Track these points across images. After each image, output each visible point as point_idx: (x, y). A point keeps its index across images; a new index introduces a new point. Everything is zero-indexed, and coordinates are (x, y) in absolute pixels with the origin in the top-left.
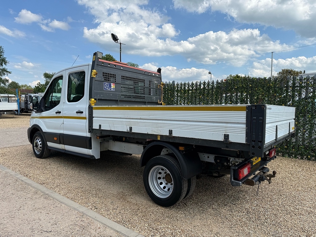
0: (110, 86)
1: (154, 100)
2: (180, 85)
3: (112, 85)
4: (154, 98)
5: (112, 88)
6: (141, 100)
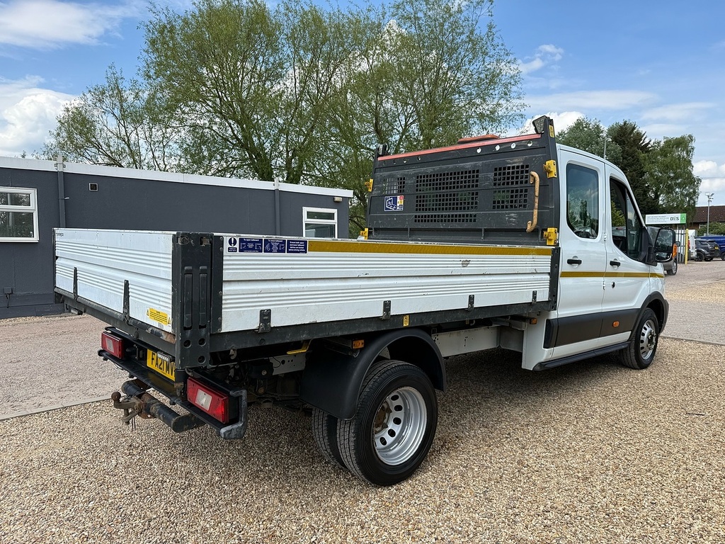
0: (395, 202)
1: (511, 222)
3: (398, 200)
4: (510, 217)
5: (398, 205)
6: (465, 225)
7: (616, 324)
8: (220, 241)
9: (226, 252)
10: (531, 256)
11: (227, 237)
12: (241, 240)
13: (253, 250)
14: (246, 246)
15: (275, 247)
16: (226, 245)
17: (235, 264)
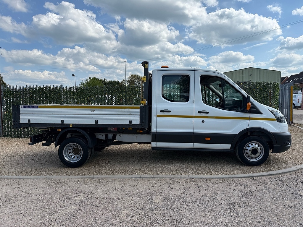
2: (69, 88)
7: (209, 139)
8: (19, 106)
9: (20, 108)
10: (127, 109)
11: (20, 105)
12: (23, 106)
13: (26, 108)
14: (24, 107)
15: (30, 107)
16: (20, 107)
17: (22, 111)
